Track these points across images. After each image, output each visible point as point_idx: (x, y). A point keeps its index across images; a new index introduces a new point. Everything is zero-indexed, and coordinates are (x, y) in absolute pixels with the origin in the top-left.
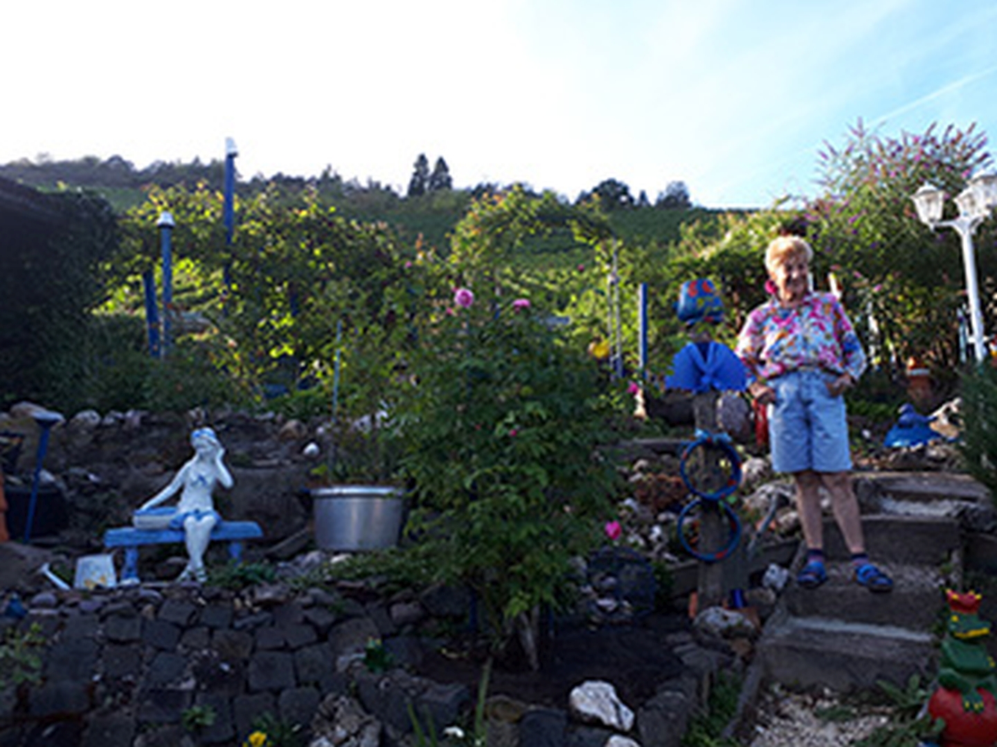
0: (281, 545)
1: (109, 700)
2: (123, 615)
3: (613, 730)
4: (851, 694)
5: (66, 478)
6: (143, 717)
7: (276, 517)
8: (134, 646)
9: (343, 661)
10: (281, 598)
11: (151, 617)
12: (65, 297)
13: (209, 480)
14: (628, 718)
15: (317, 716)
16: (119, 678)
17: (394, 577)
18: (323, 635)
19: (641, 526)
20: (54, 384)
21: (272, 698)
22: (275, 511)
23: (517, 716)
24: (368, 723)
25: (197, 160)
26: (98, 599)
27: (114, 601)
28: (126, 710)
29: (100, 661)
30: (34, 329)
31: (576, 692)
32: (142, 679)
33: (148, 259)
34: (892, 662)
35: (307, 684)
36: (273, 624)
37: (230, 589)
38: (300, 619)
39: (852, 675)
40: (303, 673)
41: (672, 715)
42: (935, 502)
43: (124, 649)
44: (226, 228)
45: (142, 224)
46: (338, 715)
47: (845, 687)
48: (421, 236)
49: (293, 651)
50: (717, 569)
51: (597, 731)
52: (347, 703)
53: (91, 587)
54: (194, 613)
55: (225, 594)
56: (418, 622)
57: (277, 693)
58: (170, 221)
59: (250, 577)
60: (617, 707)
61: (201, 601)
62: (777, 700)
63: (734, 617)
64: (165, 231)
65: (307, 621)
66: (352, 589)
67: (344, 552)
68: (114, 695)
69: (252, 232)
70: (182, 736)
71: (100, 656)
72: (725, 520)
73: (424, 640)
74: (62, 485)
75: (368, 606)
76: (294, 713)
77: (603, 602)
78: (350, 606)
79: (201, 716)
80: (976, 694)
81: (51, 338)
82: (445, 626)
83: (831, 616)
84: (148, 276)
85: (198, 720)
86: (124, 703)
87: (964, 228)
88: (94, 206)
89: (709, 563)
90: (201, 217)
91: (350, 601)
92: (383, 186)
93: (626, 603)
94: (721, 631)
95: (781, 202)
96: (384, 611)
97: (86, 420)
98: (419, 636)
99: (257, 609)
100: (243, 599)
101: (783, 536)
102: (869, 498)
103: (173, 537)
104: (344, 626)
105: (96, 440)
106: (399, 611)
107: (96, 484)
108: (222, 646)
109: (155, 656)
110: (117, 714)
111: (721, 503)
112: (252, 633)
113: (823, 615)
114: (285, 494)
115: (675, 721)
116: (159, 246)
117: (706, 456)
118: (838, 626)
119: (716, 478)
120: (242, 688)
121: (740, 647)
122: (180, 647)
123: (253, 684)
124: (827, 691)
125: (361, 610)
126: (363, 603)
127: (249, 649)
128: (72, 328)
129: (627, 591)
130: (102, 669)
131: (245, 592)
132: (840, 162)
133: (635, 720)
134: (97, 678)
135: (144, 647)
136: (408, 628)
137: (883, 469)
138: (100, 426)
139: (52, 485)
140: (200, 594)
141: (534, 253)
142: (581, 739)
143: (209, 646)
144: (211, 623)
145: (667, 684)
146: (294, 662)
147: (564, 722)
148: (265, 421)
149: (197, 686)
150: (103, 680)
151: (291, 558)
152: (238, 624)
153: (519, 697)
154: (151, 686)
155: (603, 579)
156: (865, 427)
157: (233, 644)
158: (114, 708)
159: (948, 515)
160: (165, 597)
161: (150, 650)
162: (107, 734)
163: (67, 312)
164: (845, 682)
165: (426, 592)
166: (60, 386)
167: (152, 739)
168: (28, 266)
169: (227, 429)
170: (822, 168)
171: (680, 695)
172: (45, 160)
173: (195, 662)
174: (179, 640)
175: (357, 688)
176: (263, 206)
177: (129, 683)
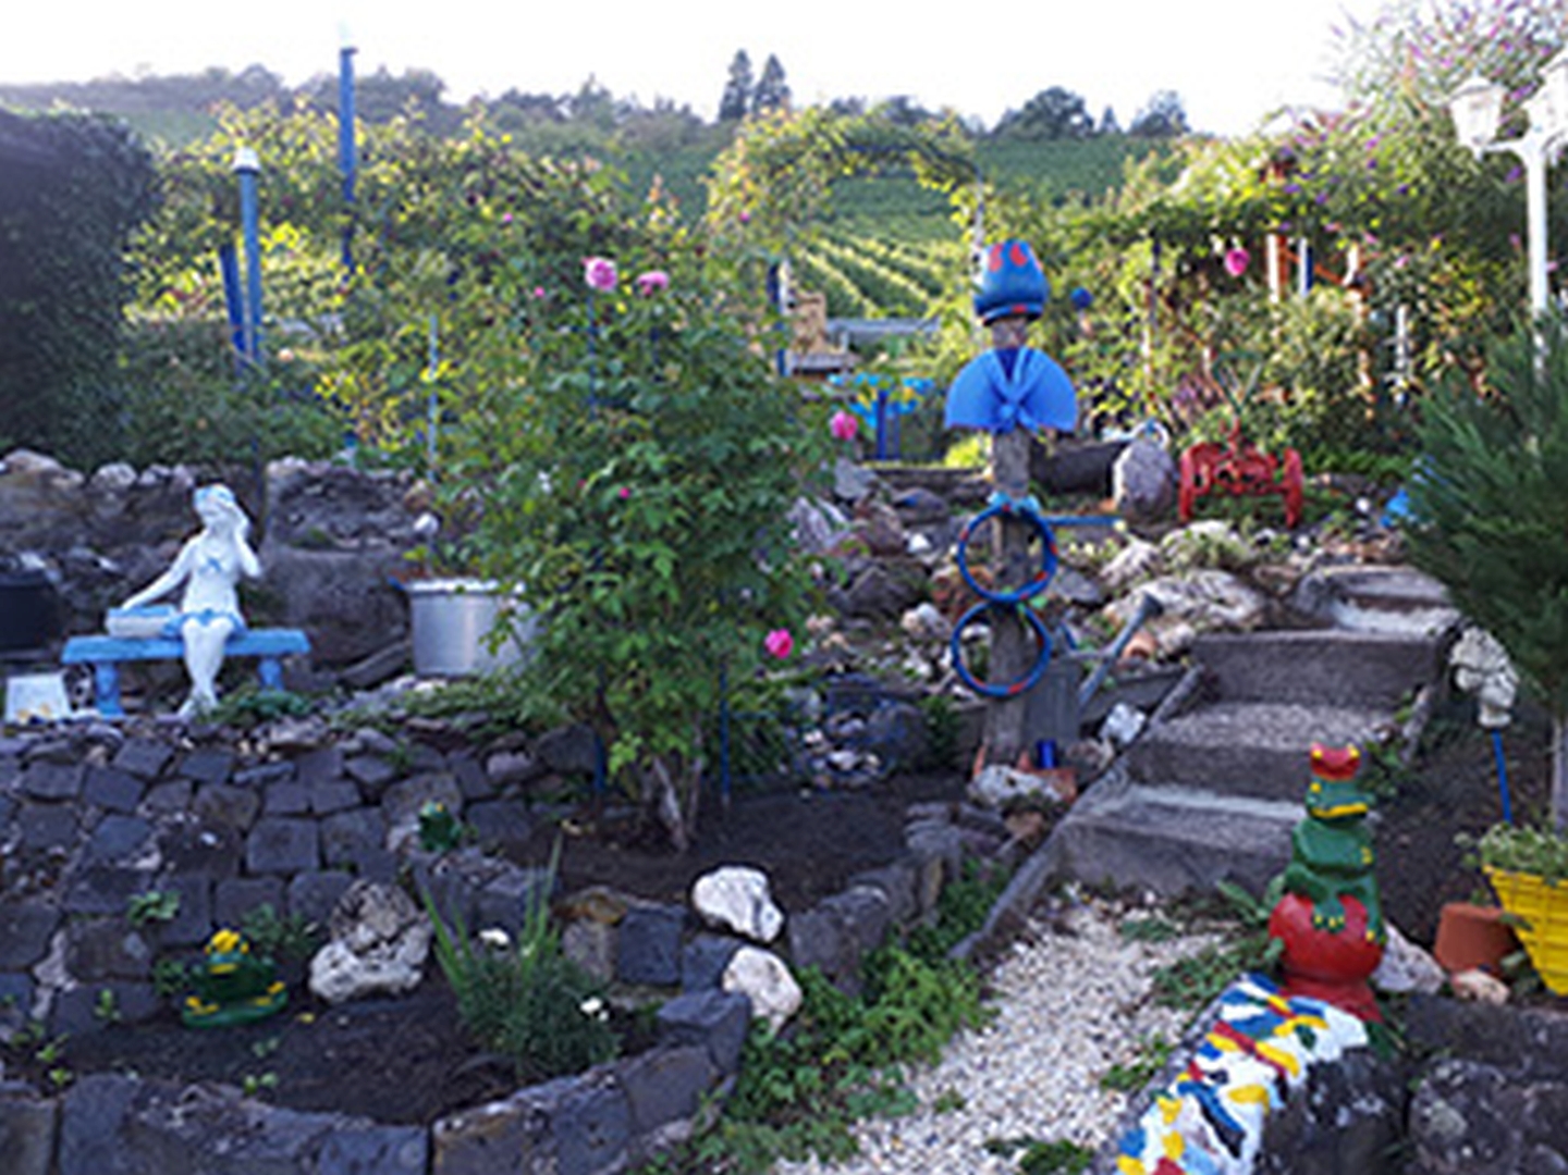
0: (361, 666)
1: (23, 881)
2: (54, 760)
3: (745, 939)
4: (1185, 902)
5: (61, 564)
6: (71, 905)
7: (358, 625)
8: (69, 805)
9: (396, 836)
10: (310, 741)
11: (102, 763)
12: (74, 286)
13: (226, 565)
14: (771, 922)
15: (337, 911)
16: (42, 850)
17: (497, 715)
18: (371, 798)
19: (928, 645)
20: (66, 422)
21: (279, 884)
22: (354, 615)
23: (614, 917)
24: (413, 923)
25: (382, 70)
26: (26, 737)
27: (48, 740)
28: (48, 894)
29: (15, 826)
30: (32, 335)
31: (704, 884)
32: (78, 852)
33: (225, 226)
34: (1250, 856)
35: (337, 866)
36: (295, 777)
37: (235, 727)
38: (337, 771)
39: (1190, 872)
40: (334, 850)
41: (849, 920)
42: (1418, 612)
43: (55, 809)
44: (342, 174)
45: (211, 168)
46: (364, 910)
47: (1178, 890)
48: (658, 180)
49: (319, 818)
50: (1014, 710)
51: (724, 941)
52: (381, 894)
53: (23, 721)
54: (171, 759)
55: (226, 733)
56: (528, 781)
57: (289, 878)
58: (254, 164)
59: (265, 709)
60: (758, 906)
61: (187, 743)
62: (1068, 905)
63: (1027, 783)
64: (246, 179)
65: (347, 775)
66: (426, 731)
67: (440, 676)
68: (32, 874)
69: (385, 180)
70: (125, 934)
71: (14, 817)
72: (1031, 634)
73: (537, 807)
74: (54, 576)
75: (452, 755)
76: (310, 906)
77: (837, 757)
78: (423, 755)
79: (158, 905)
80: (1335, 903)
81: (59, 350)
82: (571, 786)
83: (1197, 785)
84: (227, 252)
85: (151, 912)
86: (46, 884)
87: (1533, 154)
88: (110, 138)
89: (1001, 699)
90: (304, 156)
91: (420, 748)
92: (678, 107)
93: (873, 759)
94: (1002, 801)
95: (1273, 116)
96: (475, 764)
97: (113, 478)
98: (529, 801)
99: (274, 757)
100: (254, 742)
101: (1160, 662)
102: (1317, 605)
103: (166, 650)
104: (407, 785)
105: (129, 508)
106: (499, 763)
107: (108, 573)
108: (207, 808)
109: (100, 820)
110: (32, 901)
111: (1021, 608)
112: (260, 791)
113: (1181, 782)
114: (372, 591)
115: (854, 930)
116: (237, 206)
117: (1004, 533)
118: (1204, 800)
119: (1019, 569)
120: (235, 866)
121: (1020, 828)
122: (141, 809)
123: (252, 864)
124: (1150, 897)
125: (439, 761)
126: (444, 752)
127: (251, 813)
128: (90, 335)
129: (878, 739)
130: (16, 838)
131: (257, 732)
132: (1365, 41)
133: (783, 929)
134: (7, 849)
135: (84, 808)
136: (511, 790)
137: (1369, 560)
138: (135, 487)
139: (39, 573)
140: (184, 733)
141: (922, 213)
142: (699, 951)
143: (189, 808)
144: (196, 774)
145: (865, 876)
146: (320, 836)
147: (679, 927)
148: (381, 481)
149: (162, 868)
150: (15, 853)
151: (372, 686)
152: (240, 777)
153: (625, 889)
154: (91, 862)
155: (841, 723)
156: (1363, 494)
157: (226, 806)
158: (29, 891)
159: (1432, 632)
160: (127, 735)
161: (92, 811)
162: (13, 928)
163: (80, 310)
164: (1180, 882)
165: (543, 737)
166: (77, 425)
167: (77, 936)
168: (15, 236)
169: (324, 494)
170: (1334, 53)
171: (878, 893)
172: (145, 74)
173: (163, 831)
174: (142, 798)
175: (410, 873)
176: (400, 136)
177: (58, 858)
